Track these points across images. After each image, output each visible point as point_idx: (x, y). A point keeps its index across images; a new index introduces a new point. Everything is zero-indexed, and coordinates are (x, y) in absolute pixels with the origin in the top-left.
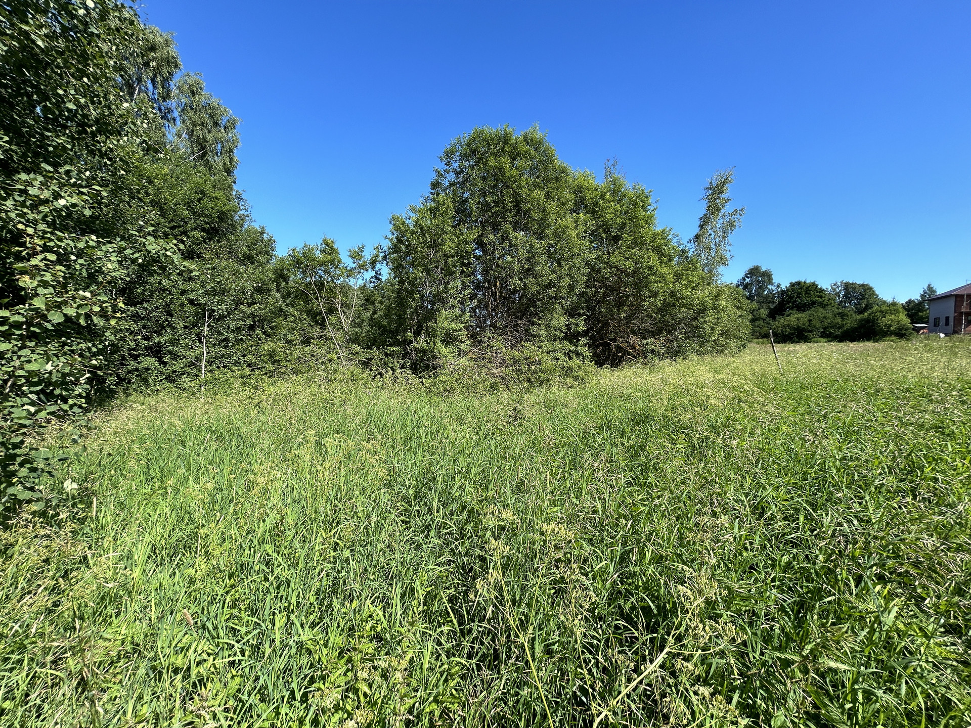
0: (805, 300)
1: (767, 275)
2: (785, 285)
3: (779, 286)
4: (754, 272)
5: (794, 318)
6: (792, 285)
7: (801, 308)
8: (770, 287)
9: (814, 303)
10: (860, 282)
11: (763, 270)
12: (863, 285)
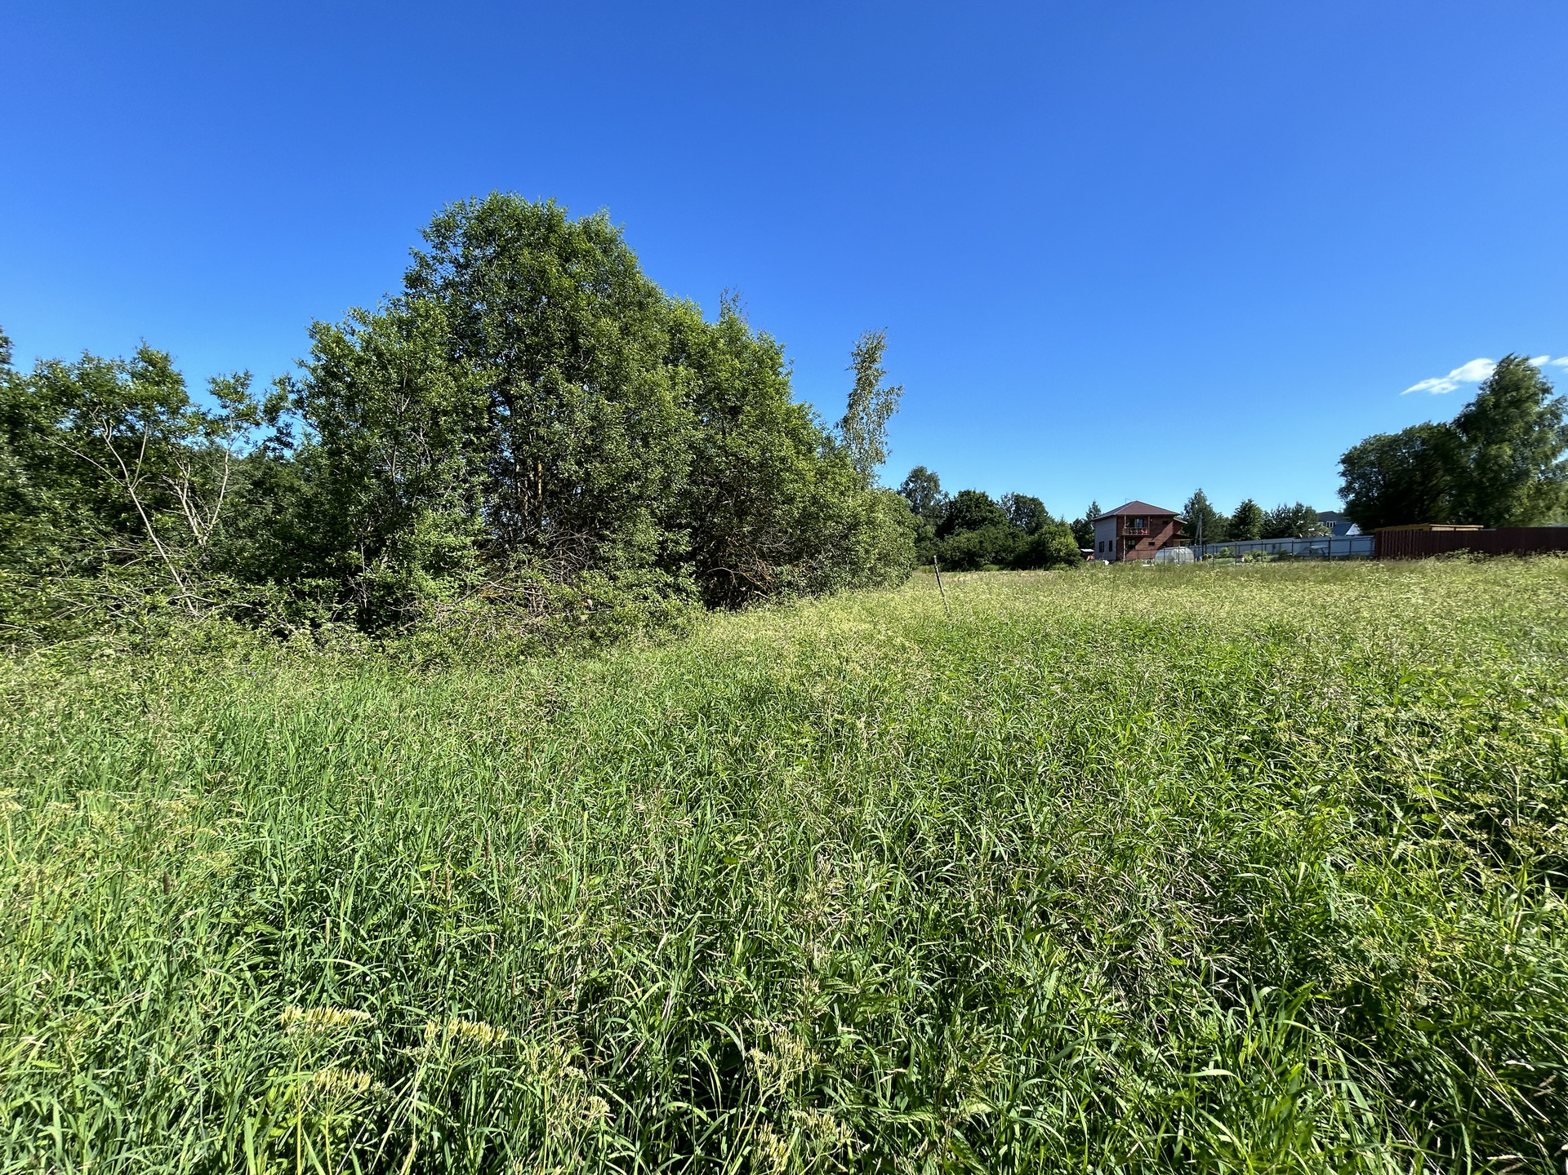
0: (976, 515)
1: (933, 480)
2: (953, 495)
3: (946, 496)
4: (917, 475)
5: (964, 538)
6: (962, 495)
7: (972, 525)
8: (937, 496)
9: (984, 519)
10: (1030, 496)
11: (929, 473)
12: (1033, 500)
